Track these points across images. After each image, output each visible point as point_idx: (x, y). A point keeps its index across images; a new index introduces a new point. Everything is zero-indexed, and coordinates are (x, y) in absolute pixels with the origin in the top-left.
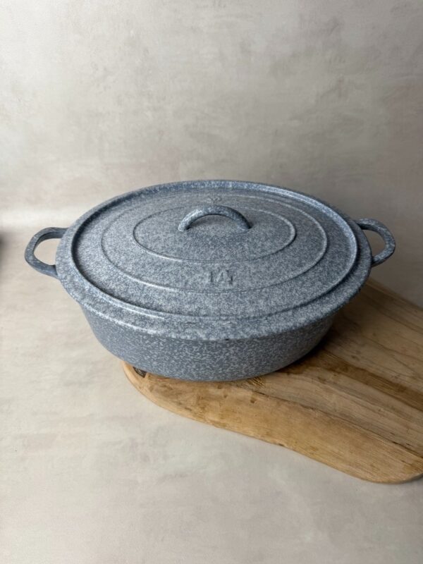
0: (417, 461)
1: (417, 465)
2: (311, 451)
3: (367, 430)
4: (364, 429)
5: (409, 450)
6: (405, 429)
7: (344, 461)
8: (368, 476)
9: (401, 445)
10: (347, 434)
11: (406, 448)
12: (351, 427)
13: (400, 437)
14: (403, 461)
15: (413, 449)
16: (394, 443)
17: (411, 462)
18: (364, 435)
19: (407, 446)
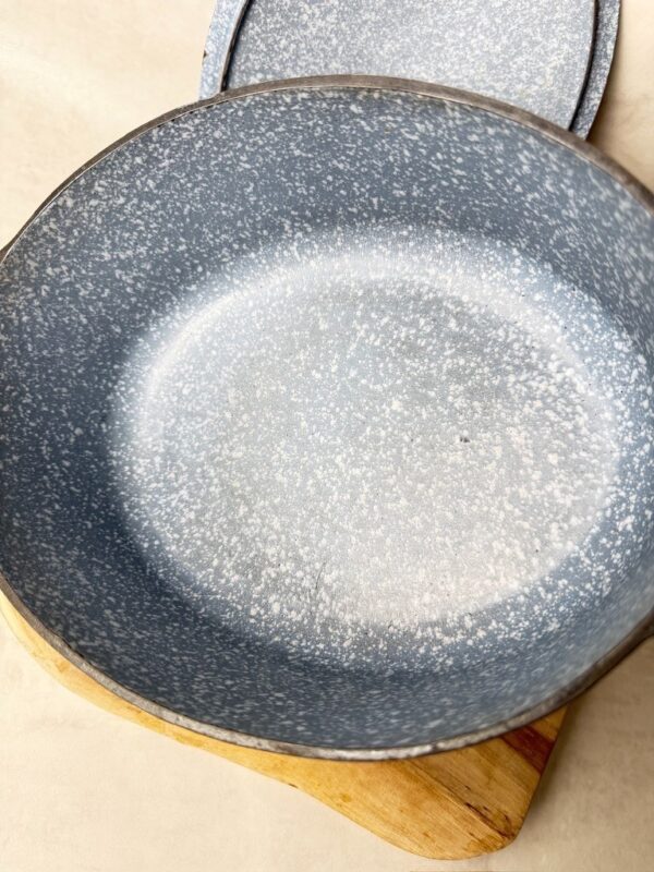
0: (490, 837)
1: (488, 841)
2: (340, 801)
3: (436, 779)
4: (431, 777)
5: (485, 819)
6: (486, 780)
7: (387, 822)
8: (415, 848)
9: (477, 810)
10: (405, 782)
11: (481, 815)
12: (413, 772)
13: (477, 794)
14: (472, 835)
15: (490, 816)
16: (469, 805)
17: (481, 837)
18: (429, 789)
19: (484, 812)
